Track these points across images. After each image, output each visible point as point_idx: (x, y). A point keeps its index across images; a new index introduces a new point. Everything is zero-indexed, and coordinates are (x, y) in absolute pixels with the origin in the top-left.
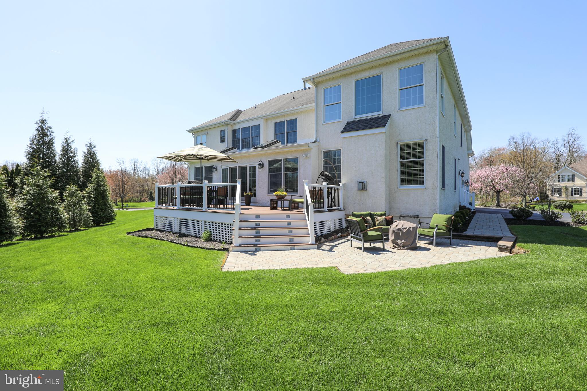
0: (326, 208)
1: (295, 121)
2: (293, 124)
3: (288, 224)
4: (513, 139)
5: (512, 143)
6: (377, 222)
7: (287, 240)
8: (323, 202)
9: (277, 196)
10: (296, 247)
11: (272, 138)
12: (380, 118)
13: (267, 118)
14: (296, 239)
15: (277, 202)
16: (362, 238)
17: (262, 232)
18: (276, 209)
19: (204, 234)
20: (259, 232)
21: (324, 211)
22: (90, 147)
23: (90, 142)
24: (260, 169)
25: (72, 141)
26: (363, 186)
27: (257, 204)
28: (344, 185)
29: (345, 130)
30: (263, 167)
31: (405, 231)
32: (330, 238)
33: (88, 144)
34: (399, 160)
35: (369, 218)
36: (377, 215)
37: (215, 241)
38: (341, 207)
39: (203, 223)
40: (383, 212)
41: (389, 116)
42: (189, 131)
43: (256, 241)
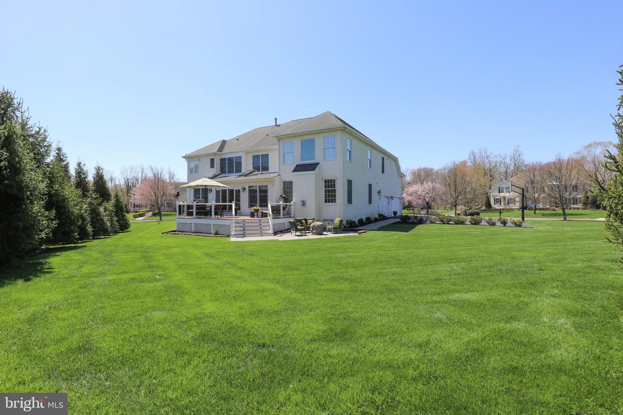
0: (282, 216)
1: (267, 156)
2: (266, 157)
3: (260, 224)
4: (473, 153)
5: (472, 157)
6: (308, 223)
7: (259, 232)
8: (280, 213)
9: (254, 209)
10: (264, 235)
11: (251, 168)
12: (314, 164)
13: (247, 153)
14: (263, 232)
15: (254, 213)
16: (294, 229)
17: (246, 228)
18: (254, 217)
19: (213, 231)
20: (245, 229)
21: (281, 218)
22: (98, 169)
23: (98, 165)
24: (243, 192)
25: (84, 165)
26: (304, 204)
27: (241, 215)
28: (294, 203)
29: (295, 171)
30: (245, 190)
31: (316, 226)
32: (283, 232)
33: (96, 167)
34: (324, 189)
35: (304, 221)
36: (308, 219)
37: (220, 235)
38: (292, 215)
39: (212, 226)
40: (313, 218)
41: (318, 163)
42: (184, 157)
43: (244, 233)
